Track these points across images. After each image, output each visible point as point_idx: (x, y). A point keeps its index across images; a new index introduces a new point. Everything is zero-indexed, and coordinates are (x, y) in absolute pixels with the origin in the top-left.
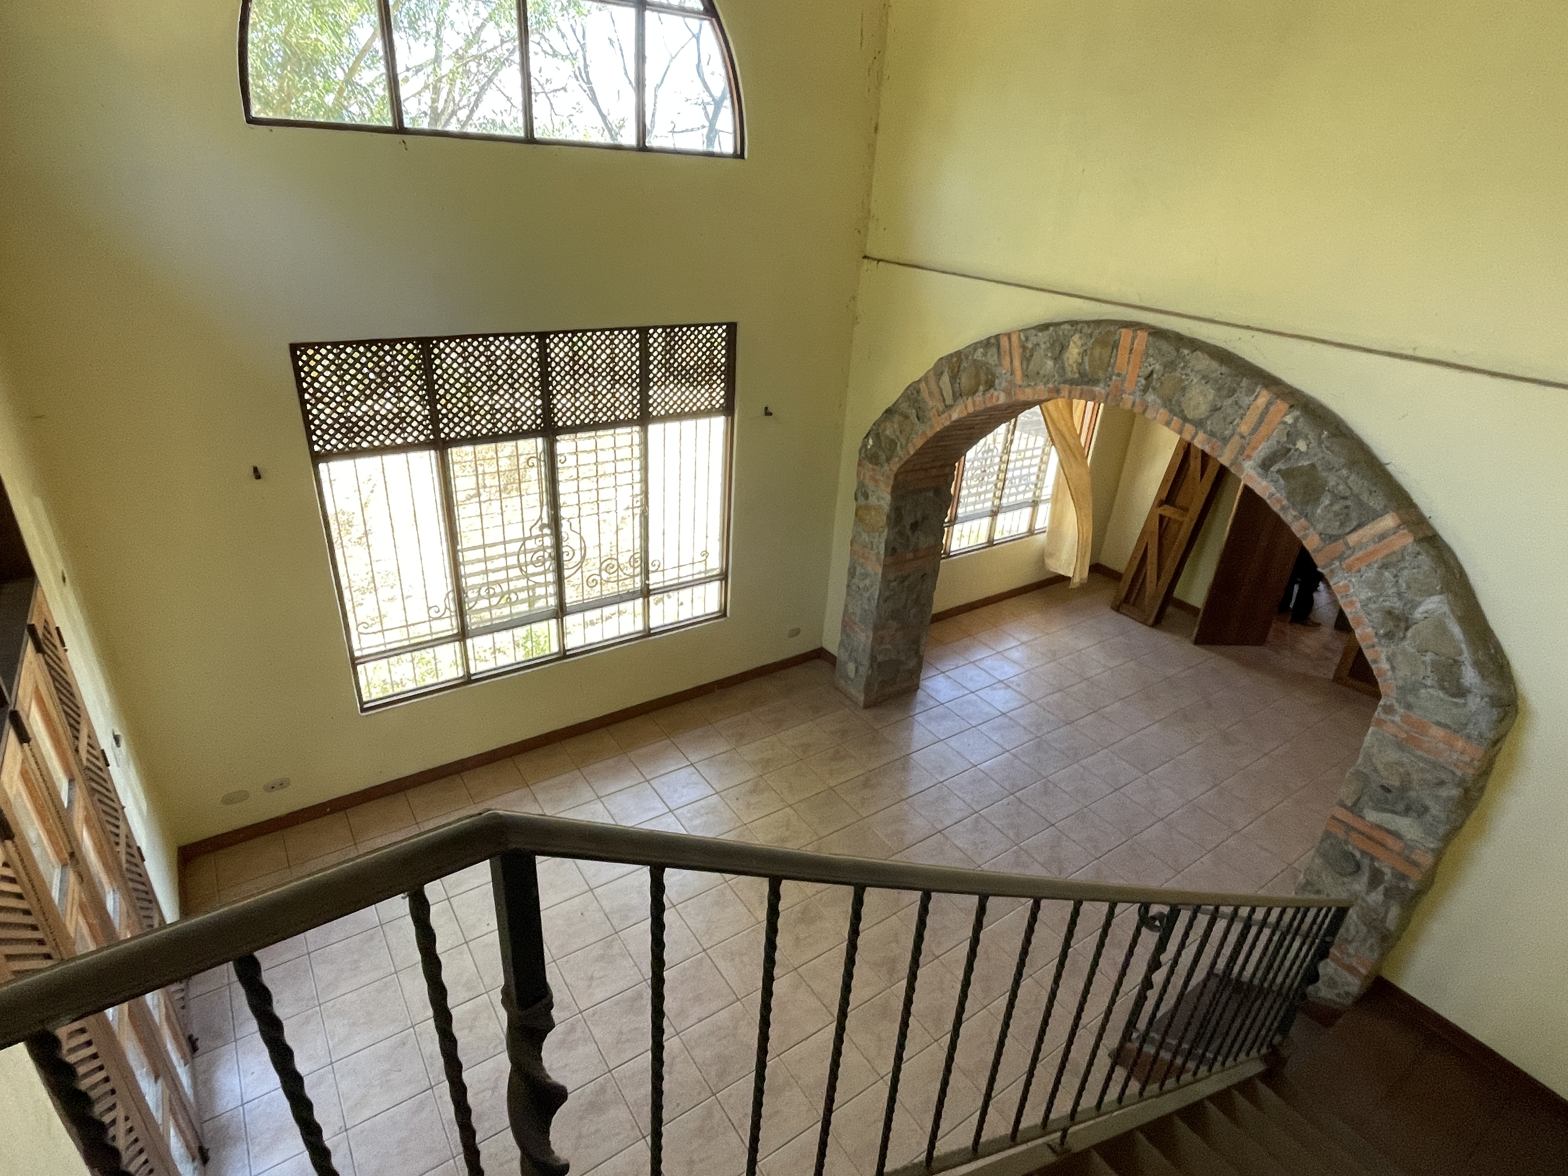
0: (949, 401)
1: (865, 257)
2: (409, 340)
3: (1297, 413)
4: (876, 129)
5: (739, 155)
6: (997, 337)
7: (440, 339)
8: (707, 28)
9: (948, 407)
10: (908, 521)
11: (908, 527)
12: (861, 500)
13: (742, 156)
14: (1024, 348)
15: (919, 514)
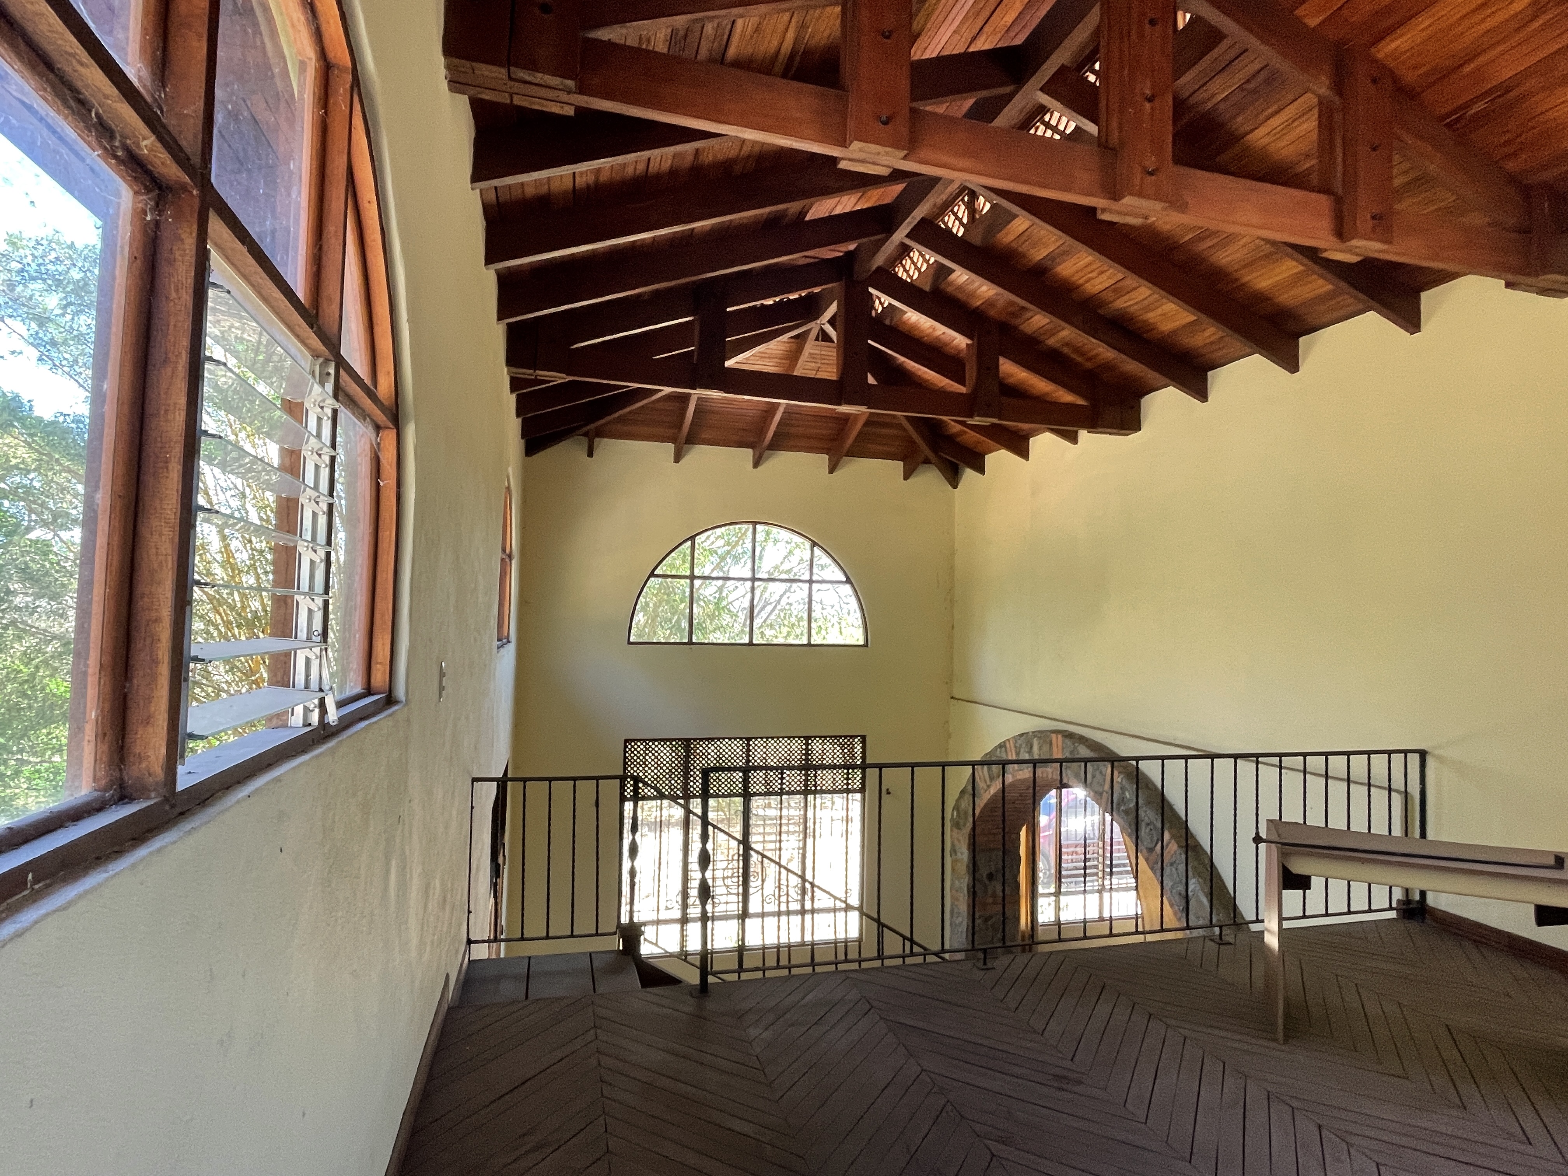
0: (988, 783)
1: (952, 698)
2: (680, 740)
3: (1122, 776)
4: (953, 627)
5: (866, 645)
6: (1004, 742)
7: (695, 740)
8: (848, 588)
9: (989, 786)
10: (984, 872)
11: (985, 876)
12: (954, 857)
13: (867, 646)
14: (1015, 747)
15: (993, 867)
